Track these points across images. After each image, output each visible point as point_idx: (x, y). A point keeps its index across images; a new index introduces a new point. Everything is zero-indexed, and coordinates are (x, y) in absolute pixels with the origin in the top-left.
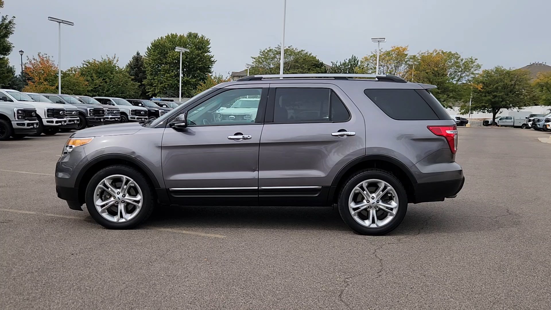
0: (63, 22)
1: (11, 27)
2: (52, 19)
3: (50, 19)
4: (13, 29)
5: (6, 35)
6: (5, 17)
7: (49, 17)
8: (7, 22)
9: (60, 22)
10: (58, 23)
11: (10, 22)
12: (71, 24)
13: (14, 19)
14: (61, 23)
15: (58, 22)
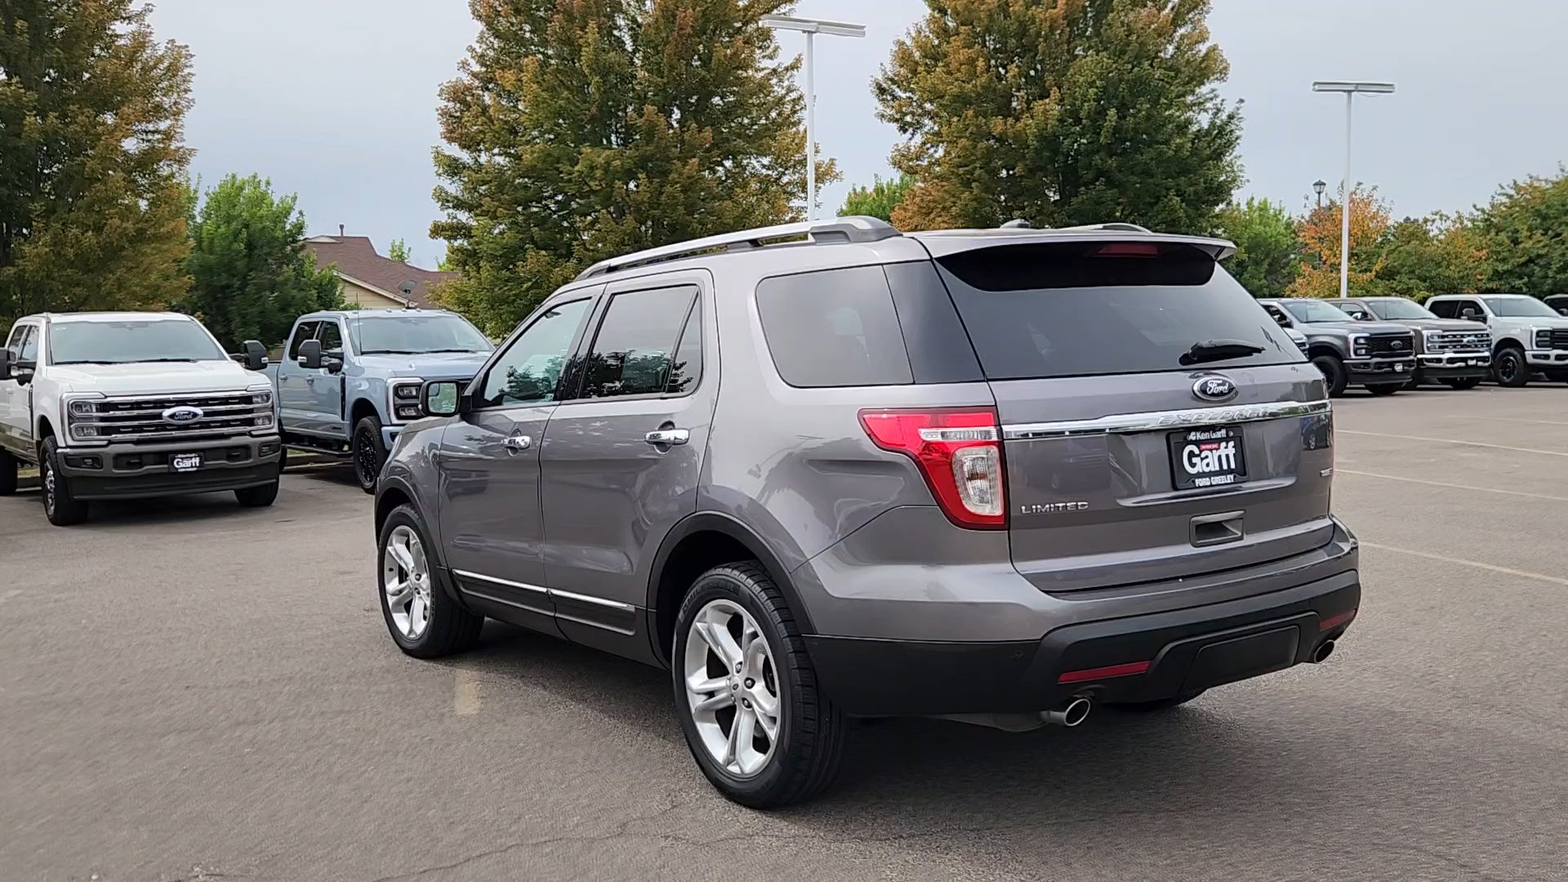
0: (1360, 88)
1: (1233, 127)
2: (1322, 86)
3: (1317, 87)
4: (1238, 133)
5: (1218, 155)
6: (1219, 106)
7: (1315, 84)
8: (1224, 116)
9: (1350, 92)
10: (1345, 94)
11: (1231, 117)
12: (1384, 88)
13: (1242, 105)
14: (1353, 94)
15: (1345, 91)
